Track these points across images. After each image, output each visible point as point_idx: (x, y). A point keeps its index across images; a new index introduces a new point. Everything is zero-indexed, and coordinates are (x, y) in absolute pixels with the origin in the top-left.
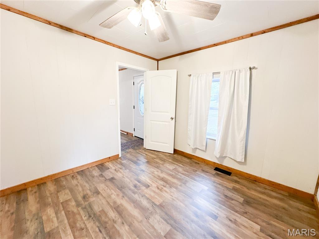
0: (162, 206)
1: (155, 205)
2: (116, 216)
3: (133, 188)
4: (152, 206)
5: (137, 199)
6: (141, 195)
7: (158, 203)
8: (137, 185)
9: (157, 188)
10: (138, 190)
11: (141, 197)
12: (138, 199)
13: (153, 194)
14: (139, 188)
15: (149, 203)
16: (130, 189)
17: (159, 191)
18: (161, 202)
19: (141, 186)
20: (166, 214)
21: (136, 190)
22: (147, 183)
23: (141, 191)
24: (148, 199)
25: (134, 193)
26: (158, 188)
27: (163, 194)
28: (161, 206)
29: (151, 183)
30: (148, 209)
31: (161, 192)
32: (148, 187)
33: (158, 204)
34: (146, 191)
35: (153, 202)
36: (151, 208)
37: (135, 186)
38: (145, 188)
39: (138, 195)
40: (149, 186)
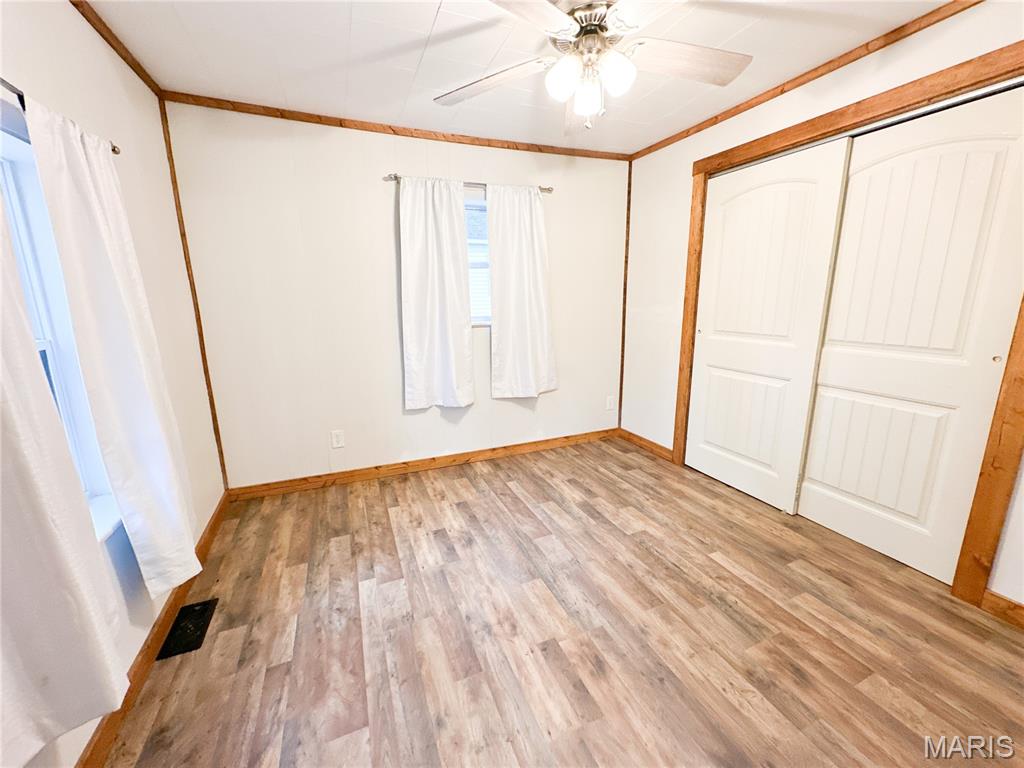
0: (531, 574)
1: (546, 581)
2: (479, 643)
3: (610, 659)
4: (555, 581)
5: (595, 609)
6: (579, 619)
7: (538, 584)
8: (592, 673)
9: (518, 630)
10: (589, 645)
11: (584, 613)
12: (593, 610)
13: (542, 612)
14: (586, 650)
15: (562, 591)
16: (622, 656)
17: (516, 615)
18: (530, 583)
19: (573, 660)
20: (529, 558)
21: (598, 644)
22: (546, 667)
23: (580, 637)
24: (562, 601)
25: (603, 634)
26: (514, 627)
27: (509, 600)
28: (533, 574)
29: (528, 660)
30: (568, 577)
31: (514, 611)
32: (545, 643)
33: (539, 582)
34: (562, 632)
35: (550, 588)
36: (561, 576)
37: (600, 666)
38: (560, 643)
39: (591, 622)
40: (544, 650)
